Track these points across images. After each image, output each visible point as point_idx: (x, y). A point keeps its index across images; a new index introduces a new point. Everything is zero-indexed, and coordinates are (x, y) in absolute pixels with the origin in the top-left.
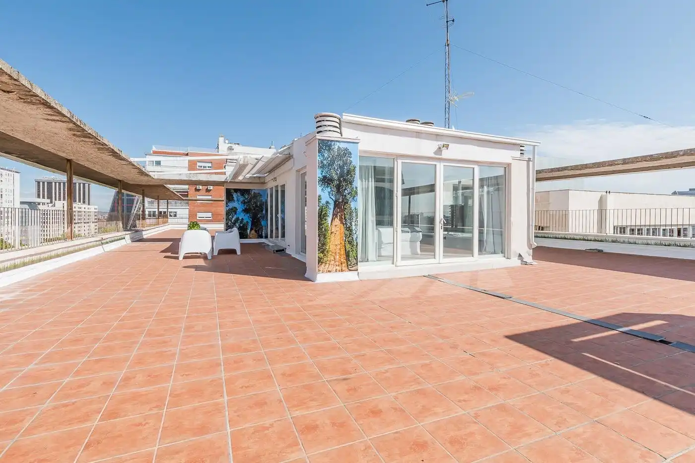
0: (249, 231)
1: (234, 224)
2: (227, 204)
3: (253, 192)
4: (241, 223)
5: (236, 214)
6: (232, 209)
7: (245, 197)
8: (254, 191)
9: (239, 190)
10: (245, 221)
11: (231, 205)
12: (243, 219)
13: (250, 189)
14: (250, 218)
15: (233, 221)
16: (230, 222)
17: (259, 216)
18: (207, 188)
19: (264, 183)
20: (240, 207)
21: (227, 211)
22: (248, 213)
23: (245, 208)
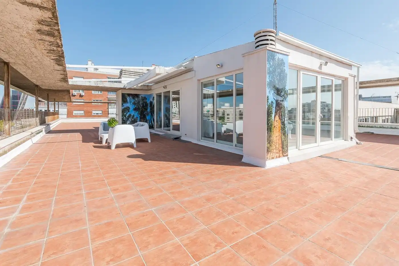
1: (128, 119)
2: (122, 104)
3: (141, 96)
4: (132, 118)
5: (129, 111)
6: (126, 108)
7: (135, 100)
9: (131, 95)
10: (135, 117)
11: (126, 105)
12: (134, 116)
13: (139, 94)
14: (139, 114)
15: (127, 117)
16: (125, 118)
17: (145, 113)
18: (81, 94)
19: (150, 90)
20: (132, 107)
21: (123, 110)
22: (137, 111)
23: (135, 107)
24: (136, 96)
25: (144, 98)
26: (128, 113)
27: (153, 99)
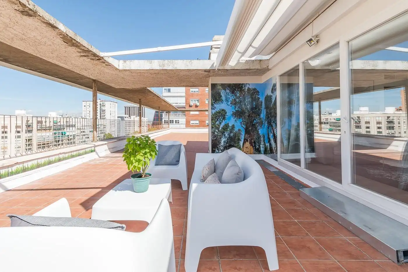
0: (241, 143)
1: (223, 133)
2: (212, 105)
3: (247, 88)
4: (231, 132)
5: (224, 118)
6: (219, 113)
7: (236, 95)
8: (248, 85)
9: (229, 86)
10: (236, 129)
11: (219, 107)
12: (233, 126)
13: (242, 84)
14: (244, 124)
15: (220, 129)
16: (217, 131)
17: (255, 121)
18: (196, 105)
19: (268, 70)
20: (230, 110)
21: (214, 115)
22: (240, 118)
23: (236, 111)
24: (236, 88)
25: (254, 92)
26: (223, 121)
27: (272, 90)
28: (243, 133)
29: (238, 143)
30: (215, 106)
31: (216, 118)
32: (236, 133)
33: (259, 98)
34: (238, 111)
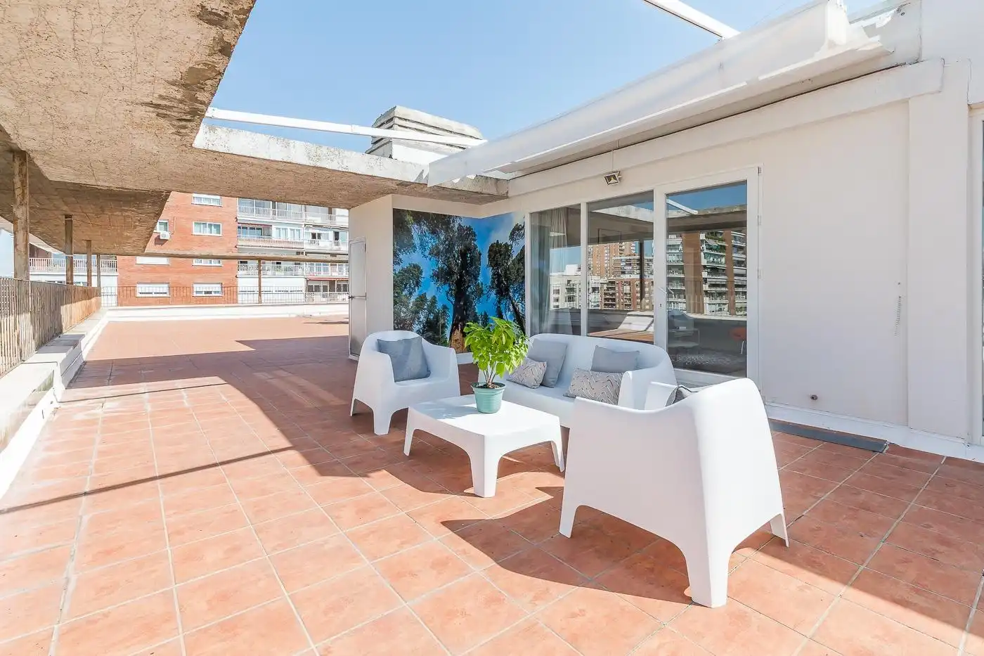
0: (448, 332)
1: (414, 314)
2: (395, 254)
3: (456, 225)
4: (430, 312)
5: (417, 284)
6: (408, 271)
7: (439, 239)
9: (426, 216)
10: (439, 306)
11: (410, 258)
12: (434, 301)
13: (450, 217)
14: (451, 295)
15: (411, 305)
16: (405, 310)
17: (469, 290)
18: (159, 236)
19: (505, 197)
20: (428, 267)
21: (398, 277)
22: (445, 283)
23: (438, 268)
24: (439, 222)
25: (467, 233)
26: (416, 290)
27: (512, 234)
28: (450, 313)
29: (443, 332)
30: (401, 256)
31: (402, 283)
32: (438, 313)
33: (475, 247)
34: (442, 268)
